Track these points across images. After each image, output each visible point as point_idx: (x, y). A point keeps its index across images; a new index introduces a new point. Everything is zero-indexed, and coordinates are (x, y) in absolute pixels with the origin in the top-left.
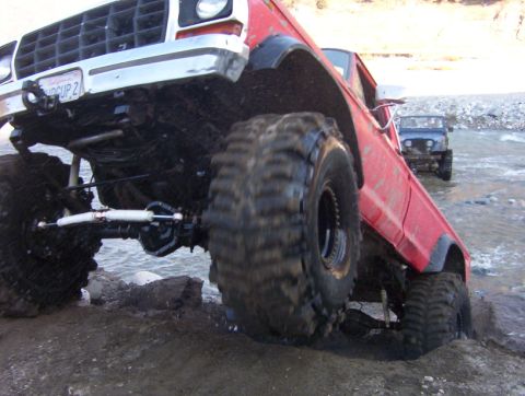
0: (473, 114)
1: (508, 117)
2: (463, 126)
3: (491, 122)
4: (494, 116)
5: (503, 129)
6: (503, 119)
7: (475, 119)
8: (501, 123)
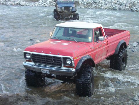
0: (87, 1)
1: (102, 3)
2: (82, 7)
3: (95, 5)
4: (96, 3)
5: (100, 8)
6: (100, 4)
7: (87, 4)
8: (99, 6)
